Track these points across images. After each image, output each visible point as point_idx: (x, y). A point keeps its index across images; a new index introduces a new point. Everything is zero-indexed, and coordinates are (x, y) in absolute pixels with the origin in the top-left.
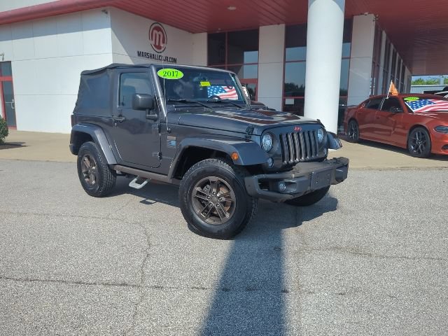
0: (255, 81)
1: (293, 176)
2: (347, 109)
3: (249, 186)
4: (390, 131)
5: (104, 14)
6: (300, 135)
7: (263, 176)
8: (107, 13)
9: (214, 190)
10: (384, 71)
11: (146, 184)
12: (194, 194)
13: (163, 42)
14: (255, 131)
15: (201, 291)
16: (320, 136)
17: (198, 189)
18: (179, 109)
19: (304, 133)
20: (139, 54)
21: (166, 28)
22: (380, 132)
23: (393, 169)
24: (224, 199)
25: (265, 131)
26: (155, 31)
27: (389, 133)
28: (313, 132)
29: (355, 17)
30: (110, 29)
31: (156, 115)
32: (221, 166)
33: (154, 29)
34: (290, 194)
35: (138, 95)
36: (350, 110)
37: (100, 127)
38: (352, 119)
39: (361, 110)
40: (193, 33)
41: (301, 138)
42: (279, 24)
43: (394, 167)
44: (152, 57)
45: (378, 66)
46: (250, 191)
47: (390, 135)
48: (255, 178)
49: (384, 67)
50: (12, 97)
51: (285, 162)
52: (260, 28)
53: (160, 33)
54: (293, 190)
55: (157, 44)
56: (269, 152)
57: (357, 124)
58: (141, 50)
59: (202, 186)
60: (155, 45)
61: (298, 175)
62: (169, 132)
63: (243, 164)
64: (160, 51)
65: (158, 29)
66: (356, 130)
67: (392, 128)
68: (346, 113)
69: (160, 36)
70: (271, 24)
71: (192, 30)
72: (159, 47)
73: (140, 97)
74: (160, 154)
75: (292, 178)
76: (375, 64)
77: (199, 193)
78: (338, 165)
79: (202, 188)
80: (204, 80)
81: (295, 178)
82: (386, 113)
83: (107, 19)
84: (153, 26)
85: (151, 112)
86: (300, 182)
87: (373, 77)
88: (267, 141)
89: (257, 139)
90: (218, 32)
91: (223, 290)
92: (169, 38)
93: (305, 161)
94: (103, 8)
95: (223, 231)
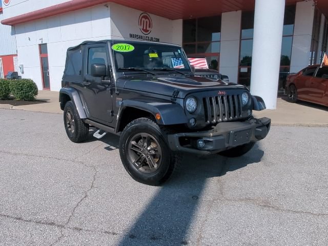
0: (218, 54)
1: (211, 134)
2: (288, 76)
3: (171, 143)
4: (322, 94)
5: (105, 7)
6: (225, 98)
7: (184, 134)
8: (108, 7)
9: (145, 144)
10: (323, 46)
11: (105, 135)
12: (130, 147)
13: (149, 27)
14: (181, 95)
15: (111, 236)
16: (245, 99)
17: (133, 143)
18: (127, 76)
19: (228, 97)
20: (131, 36)
21: (152, 16)
22: (314, 95)
23: (320, 126)
24: (153, 152)
25: (189, 94)
26: (143, 19)
27: (321, 95)
28: (238, 96)
29: (297, 3)
30: (109, 18)
31: (109, 81)
32: (150, 124)
33: (143, 17)
34: (208, 150)
35: (95, 65)
36: (291, 77)
37: (76, 89)
38: (291, 84)
39: (299, 77)
40: (173, 19)
41: (225, 101)
42: (236, 10)
43: (321, 124)
44: (141, 37)
45: (318, 42)
46: (171, 147)
47: (321, 97)
48: (176, 136)
49: (323, 43)
50: (47, 68)
51: (208, 122)
52: (223, 14)
53: (147, 20)
54: (210, 147)
55: (145, 28)
56: (192, 113)
57: (296, 89)
58: (133, 33)
59: (137, 140)
60: (143, 29)
61: (215, 133)
62: (118, 94)
63: (164, 124)
64: (146, 33)
65: (146, 17)
66: (294, 93)
67: (323, 92)
68: (288, 79)
69: (147, 22)
70: (230, 11)
71: (172, 18)
72: (146, 31)
73: (96, 67)
74: (112, 112)
75: (209, 137)
76: (315, 40)
77: (133, 146)
78: (258, 125)
79: (137, 142)
80: (153, 52)
81: (213, 136)
82: (320, 79)
83: (107, 11)
84: (142, 15)
85: (105, 78)
86: (216, 141)
87: (312, 51)
88: (191, 104)
89: (181, 102)
90: (190, 18)
91: (130, 237)
92: (154, 23)
93: (228, 121)
94: (105, 4)
95: (152, 179)
